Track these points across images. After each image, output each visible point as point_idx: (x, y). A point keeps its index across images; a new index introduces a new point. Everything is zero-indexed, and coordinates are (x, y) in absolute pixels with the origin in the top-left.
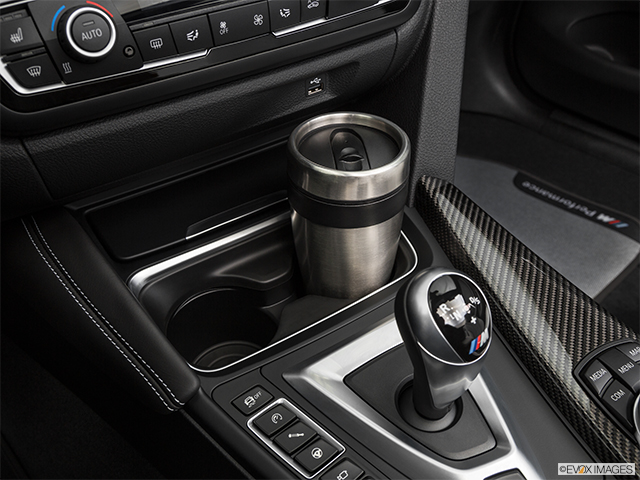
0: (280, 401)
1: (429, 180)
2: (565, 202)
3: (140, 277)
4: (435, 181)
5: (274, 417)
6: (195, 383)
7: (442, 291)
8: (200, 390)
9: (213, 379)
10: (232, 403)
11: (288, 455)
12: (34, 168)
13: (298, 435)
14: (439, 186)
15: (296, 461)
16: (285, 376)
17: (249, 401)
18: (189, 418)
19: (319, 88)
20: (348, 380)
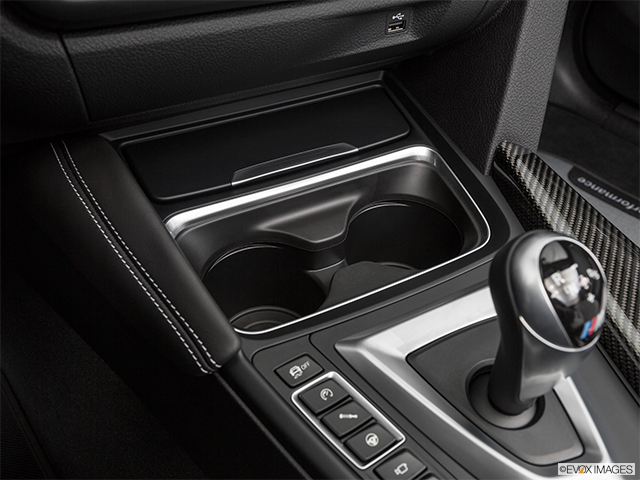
0: (330, 375)
1: (510, 147)
2: (623, 203)
3: (178, 221)
4: (517, 148)
5: (324, 393)
6: (235, 343)
7: (550, 259)
8: (240, 353)
9: (254, 342)
10: (275, 371)
11: (338, 438)
12: (72, 72)
13: (351, 416)
14: (522, 154)
15: (346, 446)
16: (339, 348)
17: (295, 371)
18: (224, 383)
19: (400, 26)
20: (411, 358)
